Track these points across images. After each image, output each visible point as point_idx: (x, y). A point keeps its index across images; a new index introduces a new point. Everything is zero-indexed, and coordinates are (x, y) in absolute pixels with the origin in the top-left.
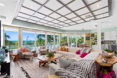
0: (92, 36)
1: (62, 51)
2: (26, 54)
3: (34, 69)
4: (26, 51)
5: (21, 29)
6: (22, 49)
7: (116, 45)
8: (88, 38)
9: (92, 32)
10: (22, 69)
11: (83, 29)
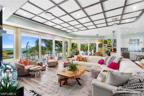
0: (105, 43)
1: (80, 61)
2: (30, 69)
3: (54, 91)
4: (28, 64)
5: (19, 30)
6: (22, 61)
7: (129, 53)
8: (100, 46)
9: (105, 39)
10: (33, 93)
11: (98, 35)
